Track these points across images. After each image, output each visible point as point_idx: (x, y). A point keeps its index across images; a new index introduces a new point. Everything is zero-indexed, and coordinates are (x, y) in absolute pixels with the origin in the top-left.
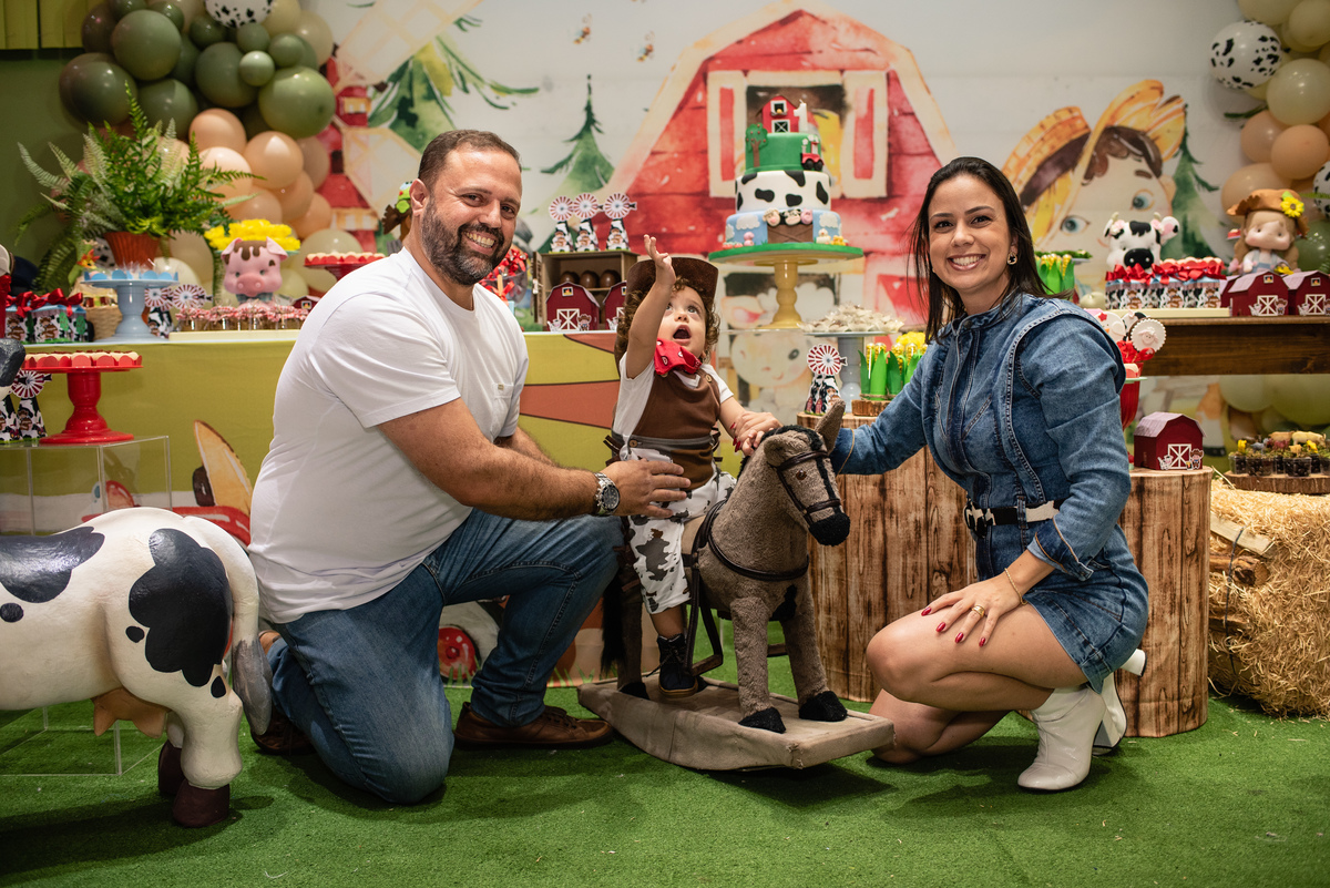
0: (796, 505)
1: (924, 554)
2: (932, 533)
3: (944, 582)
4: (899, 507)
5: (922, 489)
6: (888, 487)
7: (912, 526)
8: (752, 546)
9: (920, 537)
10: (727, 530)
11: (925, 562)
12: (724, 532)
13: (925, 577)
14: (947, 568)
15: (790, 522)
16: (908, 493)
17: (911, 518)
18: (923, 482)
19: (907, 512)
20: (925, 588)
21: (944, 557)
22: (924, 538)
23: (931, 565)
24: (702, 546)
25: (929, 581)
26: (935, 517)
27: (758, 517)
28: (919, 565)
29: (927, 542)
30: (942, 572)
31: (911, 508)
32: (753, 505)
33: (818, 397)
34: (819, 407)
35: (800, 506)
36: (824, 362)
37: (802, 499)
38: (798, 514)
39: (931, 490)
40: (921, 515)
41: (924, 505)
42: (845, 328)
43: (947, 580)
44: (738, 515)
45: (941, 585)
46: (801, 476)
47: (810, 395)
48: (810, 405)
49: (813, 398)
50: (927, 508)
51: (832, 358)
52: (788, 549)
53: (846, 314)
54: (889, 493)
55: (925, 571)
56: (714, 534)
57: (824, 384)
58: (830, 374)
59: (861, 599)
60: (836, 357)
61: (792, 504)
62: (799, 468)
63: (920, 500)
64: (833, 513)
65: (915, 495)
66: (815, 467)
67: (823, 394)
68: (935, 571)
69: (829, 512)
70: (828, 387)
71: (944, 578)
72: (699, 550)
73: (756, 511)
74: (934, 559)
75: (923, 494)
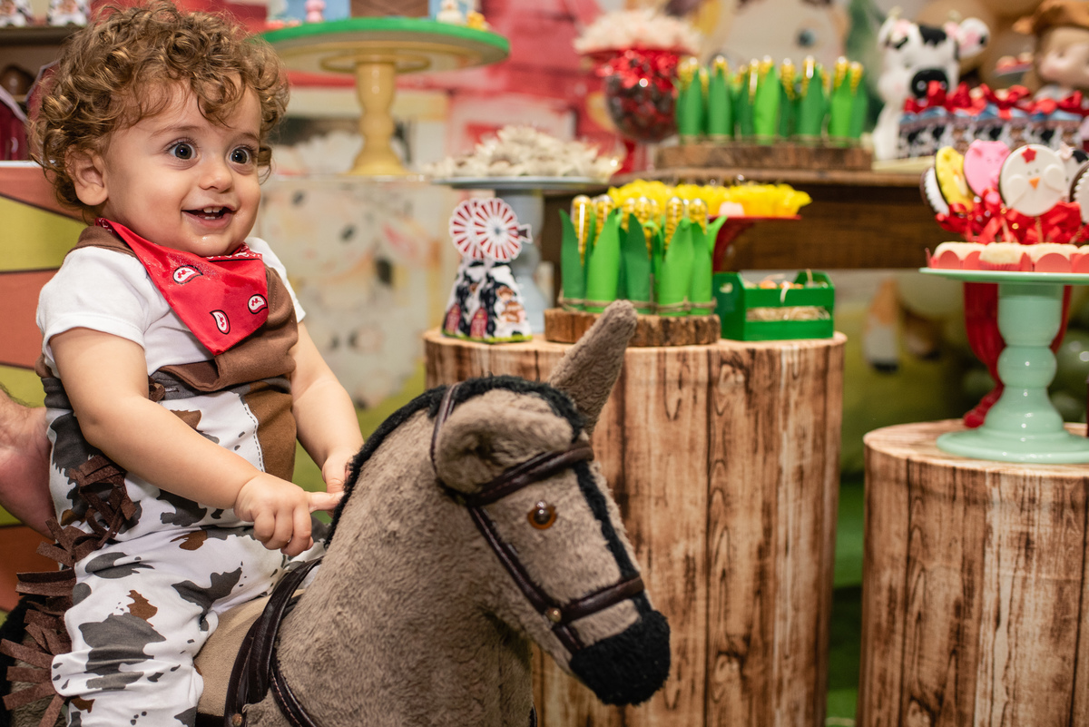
0: (528, 596)
1: (701, 621)
2: (716, 579)
3: (736, 674)
4: (655, 531)
5: (701, 494)
6: (632, 491)
7: (679, 568)
8: (399, 705)
9: (694, 589)
10: (324, 661)
11: (701, 637)
12: (316, 667)
13: (700, 668)
14: (740, 646)
15: (511, 640)
16: (673, 503)
17: (678, 552)
18: (702, 480)
19: (671, 541)
20: (700, 687)
21: (736, 626)
22: (701, 591)
23: (712, 643)
24: (256, 697)
25: (708, 672)
26: (723, 550)
27: (413, 626)
28: (690, 645)
29: (708, 598)
30: (731, 654)
31: (677, 533)
32: (399, 595)
33: (474, 303)
34: (479, 324)
35: (543, 602)
36: (490, 234)
37: (549, 582)
38: (536, 624)
39: (717, 497)
40: (696, 548)
41: (701, 526)
42: (518, 169)
43: (741, 668)
44: (356, 623)
45: (729, 680)
46: (544, 519)
47: (452, 299)
48: (454, 320)
49: (462, 307)
50: (708, 532)
51: (504, 227)
52: (495, 704)
53: (520, 142)
54: (633, 504)
55: (701, 655)
56: (286, 669)
57: (489, 278)
58: (501, 259)
59: (572, 711)
60: (511, 224)
61: (515, 597)
62: (535, 496)
63: (696, 516)
64: (633, 617)
65: (687, 506)
66: (576, 490)
67: (488, 298)
68: (720, 653)
69: (624, 615)
70: (497, 285)
71: (735, 666)
72: (248, 707)
73: (407, 613)
74: (718, 631)
75: (702, 503)
